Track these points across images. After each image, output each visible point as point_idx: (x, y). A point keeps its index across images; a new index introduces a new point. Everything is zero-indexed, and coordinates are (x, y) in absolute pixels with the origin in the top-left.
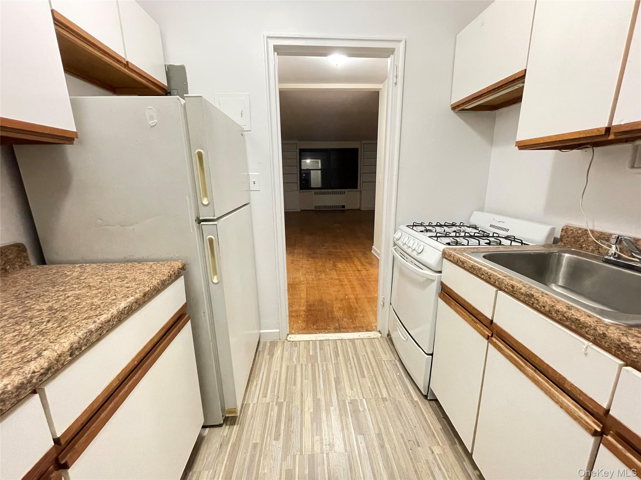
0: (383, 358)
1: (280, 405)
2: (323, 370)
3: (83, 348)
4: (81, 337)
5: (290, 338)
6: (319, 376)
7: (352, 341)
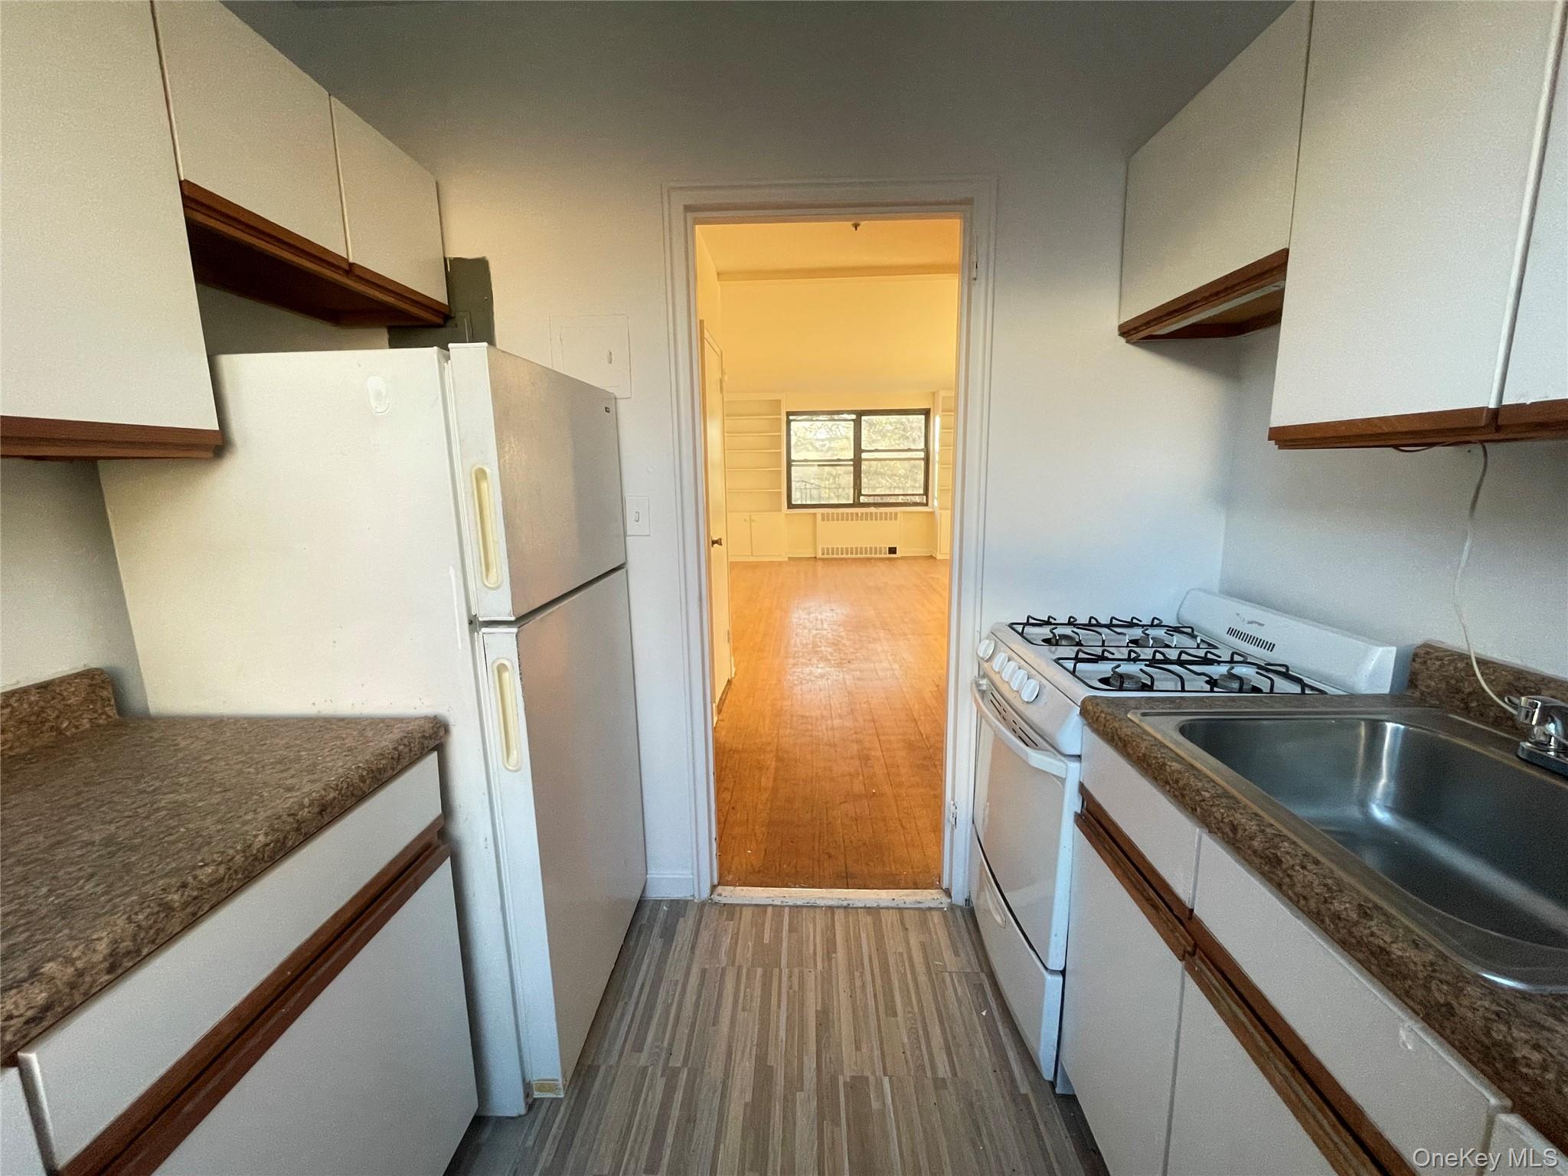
0: (948, 966)
1: (671, 1075)
2: (791, 987)
3: (145, 951)
4: (144, 923)
5: (720, 895)
6: (779, 1001)
7: (874, 911)
